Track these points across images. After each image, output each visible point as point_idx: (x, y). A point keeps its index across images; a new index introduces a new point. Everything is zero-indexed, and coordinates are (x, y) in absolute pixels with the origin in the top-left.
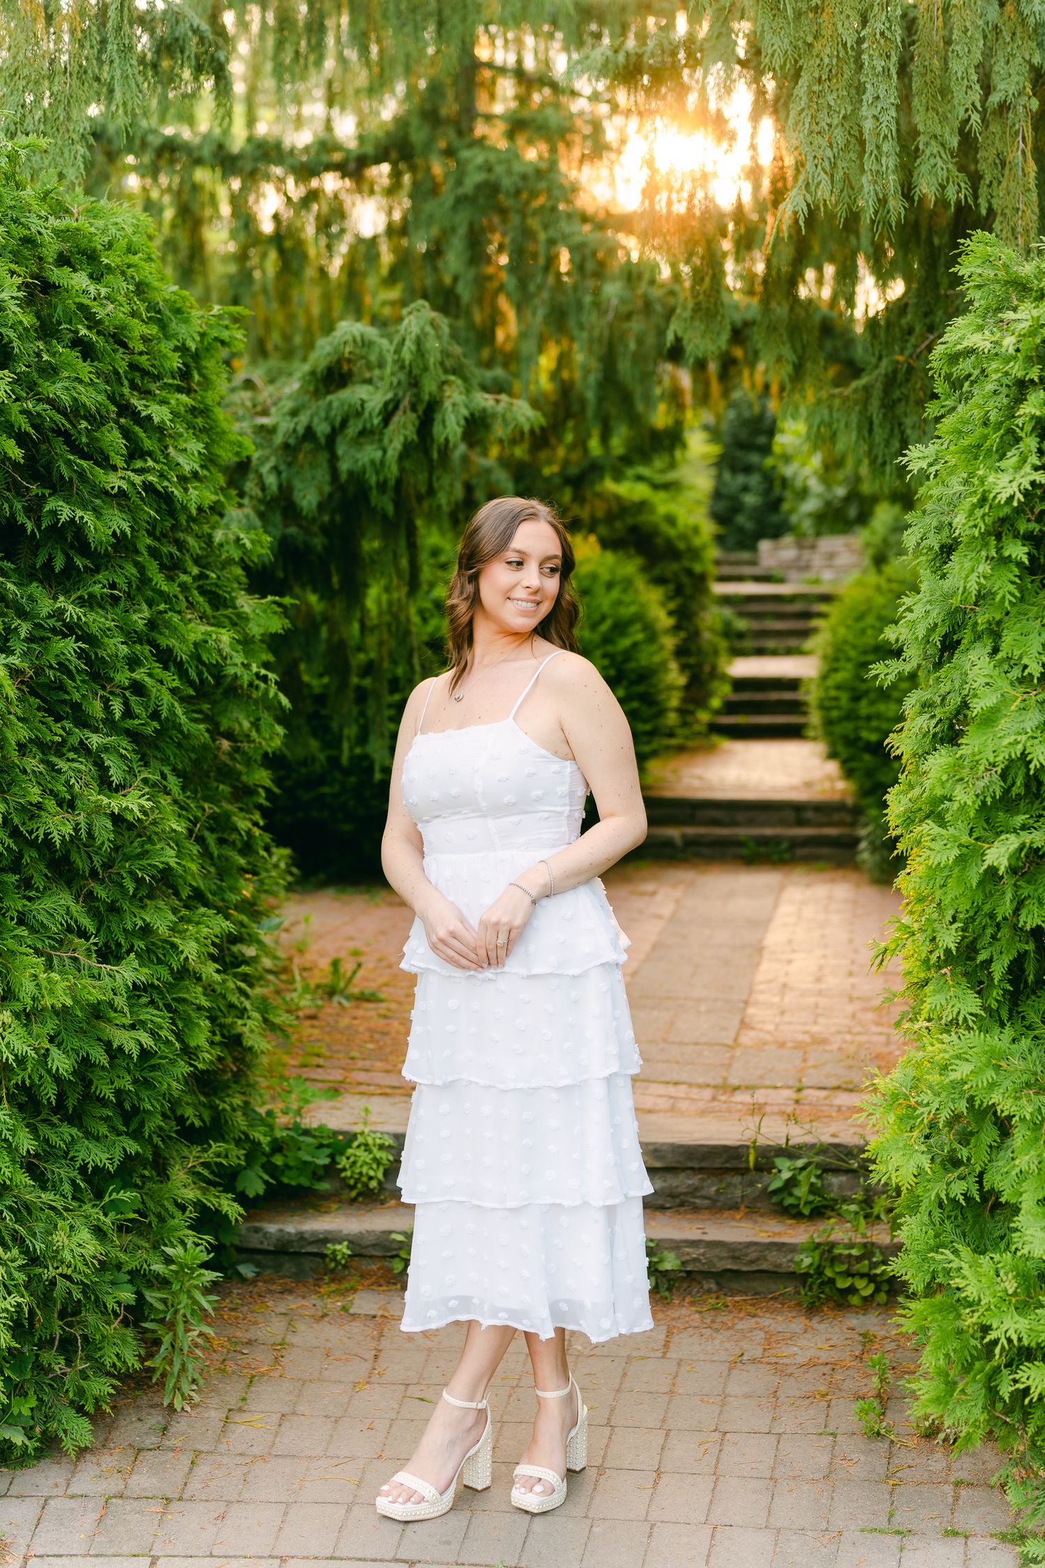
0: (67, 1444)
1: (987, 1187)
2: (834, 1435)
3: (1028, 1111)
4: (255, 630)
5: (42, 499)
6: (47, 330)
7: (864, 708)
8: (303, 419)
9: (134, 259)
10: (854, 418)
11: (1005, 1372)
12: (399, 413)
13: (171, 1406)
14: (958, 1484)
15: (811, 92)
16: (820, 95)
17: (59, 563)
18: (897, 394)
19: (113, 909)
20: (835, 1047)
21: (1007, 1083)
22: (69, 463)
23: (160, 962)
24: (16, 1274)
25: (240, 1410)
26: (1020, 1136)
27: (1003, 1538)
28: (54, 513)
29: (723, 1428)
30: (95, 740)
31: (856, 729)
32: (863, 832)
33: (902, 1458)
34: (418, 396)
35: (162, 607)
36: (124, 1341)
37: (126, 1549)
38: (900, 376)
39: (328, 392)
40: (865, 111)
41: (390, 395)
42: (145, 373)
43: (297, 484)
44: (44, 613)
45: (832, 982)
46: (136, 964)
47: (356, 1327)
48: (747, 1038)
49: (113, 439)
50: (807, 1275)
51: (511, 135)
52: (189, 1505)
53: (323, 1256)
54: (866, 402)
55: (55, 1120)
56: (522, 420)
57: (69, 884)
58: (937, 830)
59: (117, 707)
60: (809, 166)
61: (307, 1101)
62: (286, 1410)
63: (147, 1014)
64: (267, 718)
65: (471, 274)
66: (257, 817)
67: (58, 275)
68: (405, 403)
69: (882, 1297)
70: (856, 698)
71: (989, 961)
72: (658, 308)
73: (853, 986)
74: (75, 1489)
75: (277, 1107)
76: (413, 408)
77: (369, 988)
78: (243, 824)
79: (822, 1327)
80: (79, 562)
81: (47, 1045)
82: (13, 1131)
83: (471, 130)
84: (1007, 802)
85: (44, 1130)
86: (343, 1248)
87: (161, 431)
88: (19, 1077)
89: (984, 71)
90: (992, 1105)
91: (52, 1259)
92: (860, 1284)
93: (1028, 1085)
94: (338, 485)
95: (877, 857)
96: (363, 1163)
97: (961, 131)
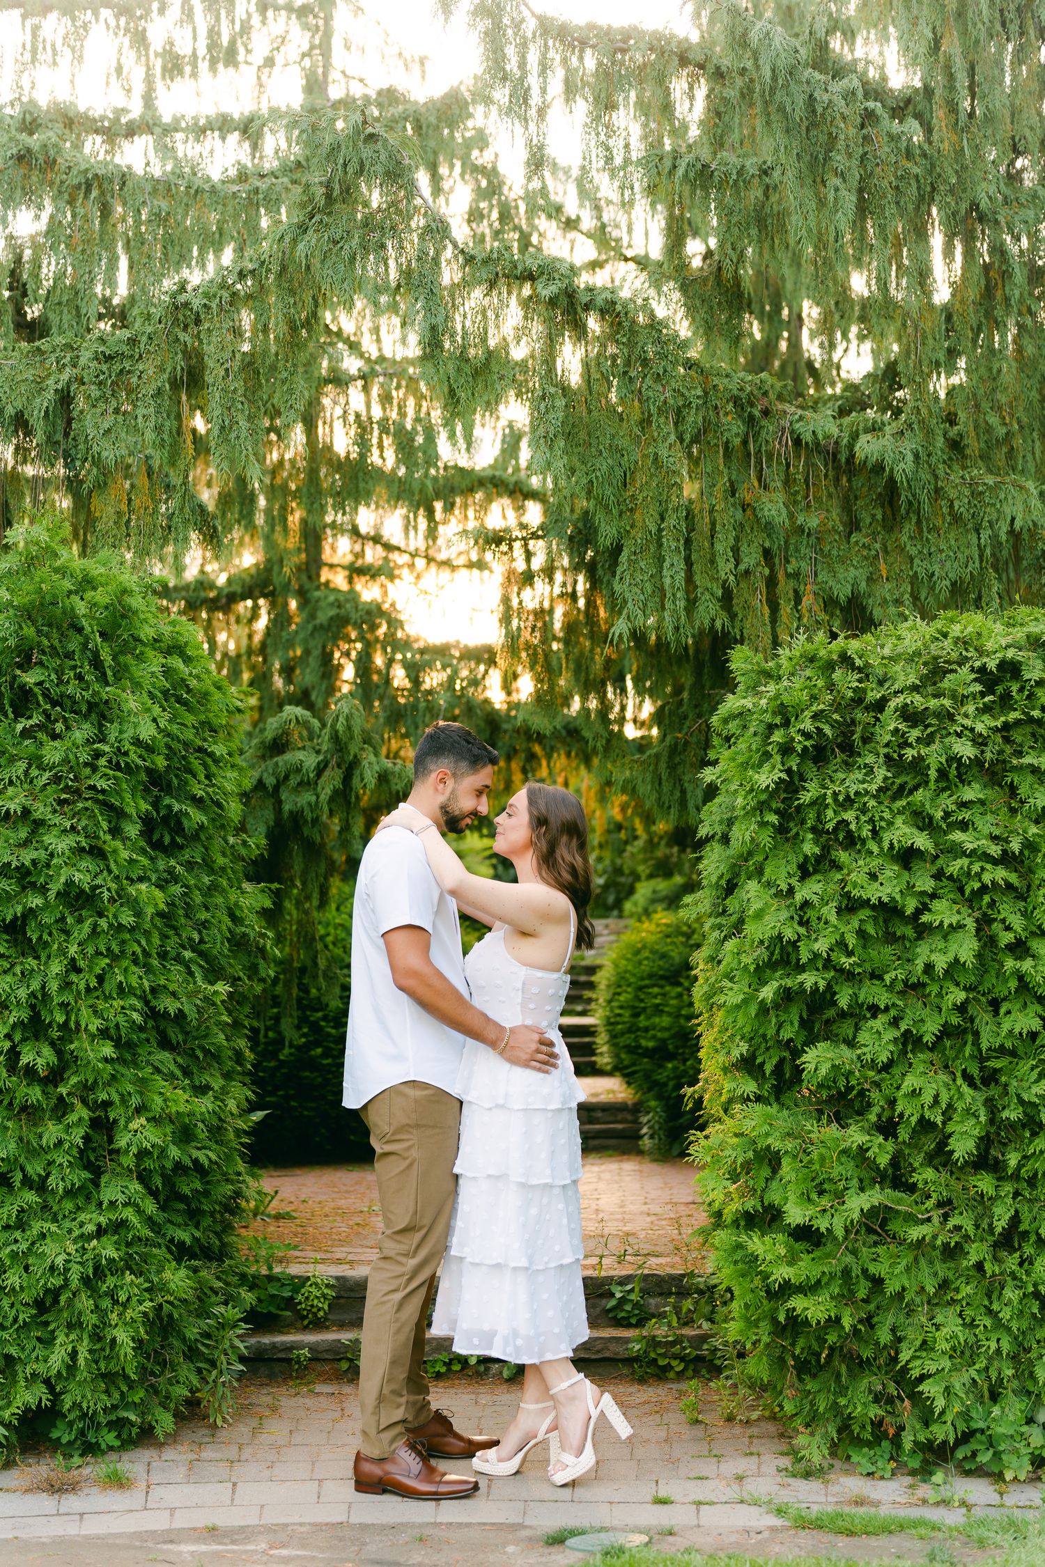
0: (158, 1431)
1: (765, 1202)
2: (667, 1424)
3: (789, 1147)
4: (256, 904)
5: (159, 799)
8: (256, 775)
10: (649, 777)
12: (329, 769)
13: (214, 1423)
14: (750, 1437)
15: (629, 560)
16: (636, 562)
17: (167, 840)
18: (677, 760)
20: (642, 1236)
21: (776, 1134)
24: (144, 1293)
25: (261, 1428)
26: (786, 1163)
28: (169, 807)
30: (188, 954)
31: (637, 1039)
32: (644, 1122)
33: (713, 1430)
34: (342, 757)
37: (213, 1480)
38: (680, 748)
39: (271, 757)
40: (665, 572)
41: (321, 757)
44: (162, 868)
45: (633, 1207)
47: (321, 1399)
50: (637, 1357)
51: (350, 580)
52: (246, 1463)
53: (290, 1360)
54: (657, 763)
58: (730, 985)
60: (630, 605)
62: (291, 1428)
68: (333, 762)
69: (690, 1373)
71: (763, 1064)
73: (649, 1209)
74: (166, 1458)
76: (339, 766)
77: (283, 1211)
79: (650, 1389)
82: (142, 1199)
83: (319, 576)
86: (305, 1351)
87: (216, 761)
88: (148, 1163)
89: (736, 550)
90: (769, 1146)
91: (161, 1290)
92: (674, 1363)
93: (788, 1134)
94: (278, 821)
95: (656, 1140)
96: (316, 1299)
97: (723, 586)
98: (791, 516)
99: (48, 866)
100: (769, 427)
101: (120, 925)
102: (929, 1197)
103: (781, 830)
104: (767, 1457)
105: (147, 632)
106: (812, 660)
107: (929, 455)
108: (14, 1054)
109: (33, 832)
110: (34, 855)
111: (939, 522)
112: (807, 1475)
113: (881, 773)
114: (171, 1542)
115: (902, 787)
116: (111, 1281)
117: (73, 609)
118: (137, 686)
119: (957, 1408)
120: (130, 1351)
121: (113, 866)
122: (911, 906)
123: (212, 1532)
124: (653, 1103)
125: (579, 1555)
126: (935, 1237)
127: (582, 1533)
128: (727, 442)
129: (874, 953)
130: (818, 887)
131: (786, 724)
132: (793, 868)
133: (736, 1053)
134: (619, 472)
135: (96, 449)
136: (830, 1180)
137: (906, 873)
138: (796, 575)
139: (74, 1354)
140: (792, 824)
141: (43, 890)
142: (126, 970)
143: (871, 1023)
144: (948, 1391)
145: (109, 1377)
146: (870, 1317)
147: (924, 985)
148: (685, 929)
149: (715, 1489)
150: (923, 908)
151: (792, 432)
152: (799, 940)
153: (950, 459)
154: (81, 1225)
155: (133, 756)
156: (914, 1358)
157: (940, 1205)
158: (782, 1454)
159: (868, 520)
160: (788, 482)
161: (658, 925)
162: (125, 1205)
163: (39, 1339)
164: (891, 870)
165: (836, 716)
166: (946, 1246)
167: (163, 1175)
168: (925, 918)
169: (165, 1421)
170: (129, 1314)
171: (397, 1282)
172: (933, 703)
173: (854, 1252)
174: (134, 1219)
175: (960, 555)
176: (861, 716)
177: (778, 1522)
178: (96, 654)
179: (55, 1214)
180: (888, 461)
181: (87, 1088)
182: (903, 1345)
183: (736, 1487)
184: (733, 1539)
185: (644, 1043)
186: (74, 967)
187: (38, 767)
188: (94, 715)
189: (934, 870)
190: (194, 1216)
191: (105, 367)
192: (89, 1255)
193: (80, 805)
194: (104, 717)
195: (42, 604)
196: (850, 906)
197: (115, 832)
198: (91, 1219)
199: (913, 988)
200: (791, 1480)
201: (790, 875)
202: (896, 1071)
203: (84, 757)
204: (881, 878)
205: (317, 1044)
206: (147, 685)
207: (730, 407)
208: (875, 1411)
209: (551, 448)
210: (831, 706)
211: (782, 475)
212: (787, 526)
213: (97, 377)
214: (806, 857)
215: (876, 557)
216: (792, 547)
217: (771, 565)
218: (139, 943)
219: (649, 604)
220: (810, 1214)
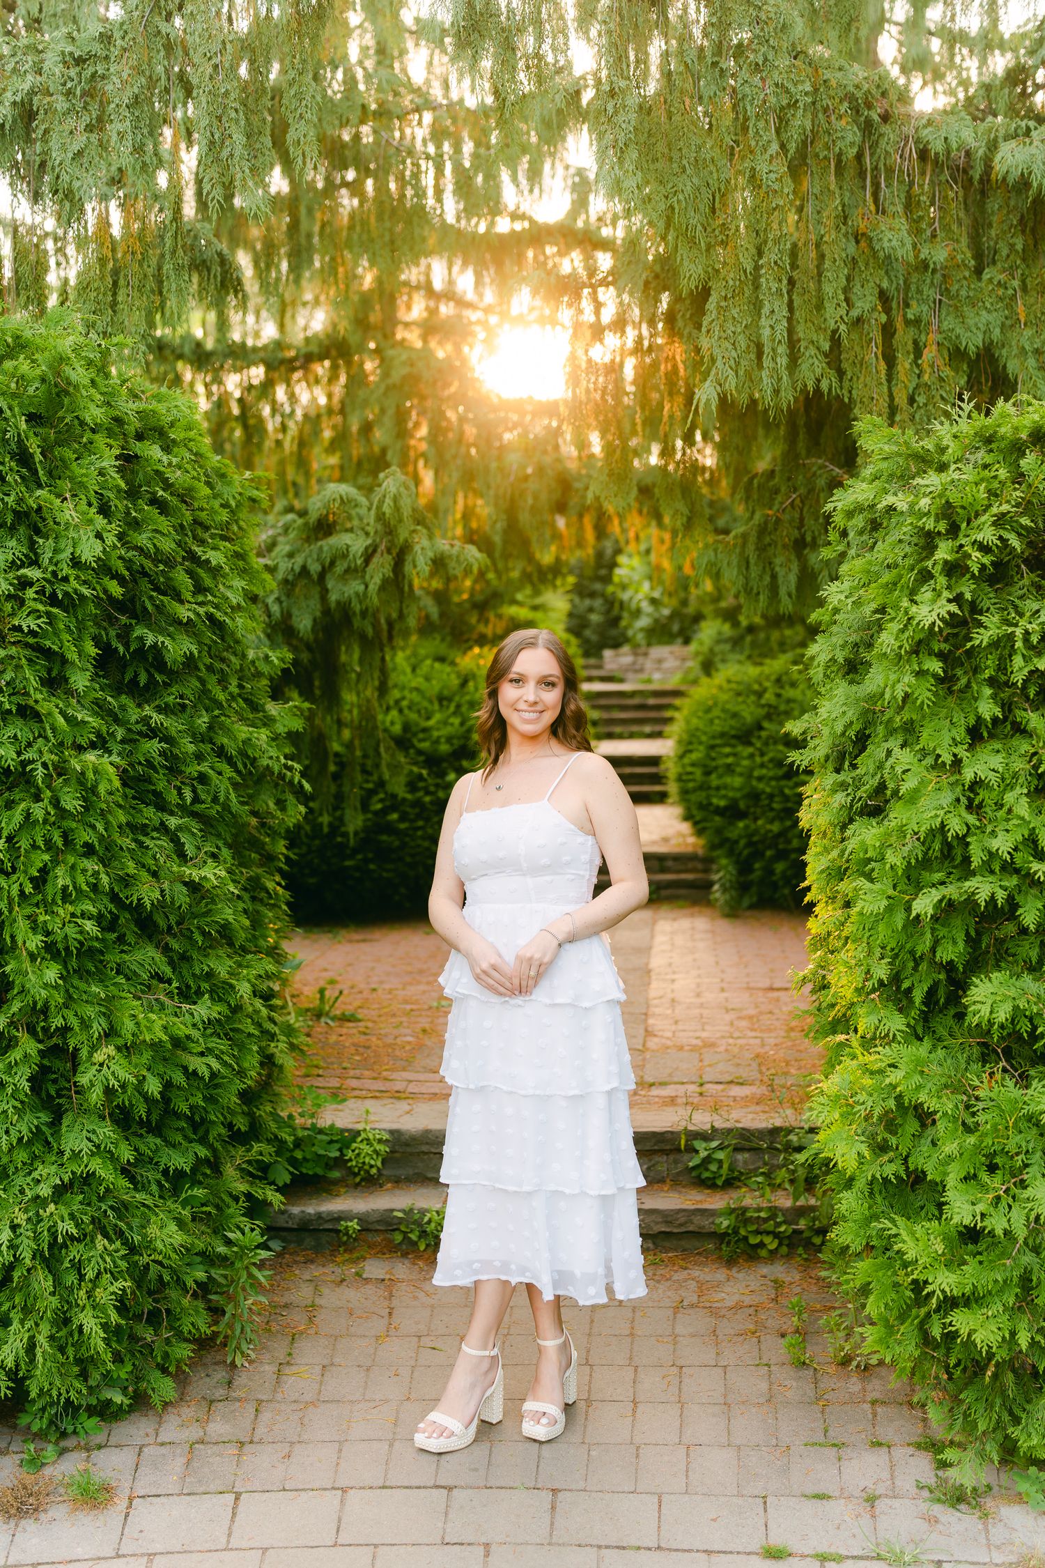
0: (155, 1399)
1: (912, 1168)
2: (768, 1365)
3: (948, 1105)
4: (281, 729)
5: (128, 629)
6: (132, 493)
7: (714, 780)
8: (299, 560)
9: (192, 434)
10: (735, 559)
11: (935, 1317)
12: (378, 555)
13: (233, 1362)
14: (874, 1403)
15: (719, 307)
16: (726, 309)
17: (143, 679)
18: (767, 540)
19: (185, 958)
20: (722, 1049)
21: (929, 1085)
22: (151, 598)
23: (220, 1000)
24: (119, 1262)
25: (288, 1363)
26: (942, 1127)
27: (918, 1446)
28: (141, 639)
29: (680, 1362)
30: (173, 822)
31: (708, 797)
32: (715, 877)
33: (826, 1383)
34: (392, 541)
35: (216, 712)
36: (197, 1312)
37: (212, 1488)
38: (770, 526)
39: (317, 539)
40: (763, 321)
41: (369, 542)
42: (201, 524)
43: (295, 612)
44: (133, 718)
45: (710, 997)
46: (209, 1003)
47: (369, 1289)
48: (653, 1043)
49: (181, 578)
50: (726, 1234)
51: (425, 338)
52: (259, 1447)
53: (338, 1231)
54: (744, 544)
55: (143, 1131)
56: (471, 560)
57: (150, 938)
59: (188, 795)
60: (719, 363)
61: (319, 1106)
62: (326, 1362)
63: (214, 1043)
64: (291, 799)
65: (399, 445)
66: (278, 878)
67: (139, 448)
68: (383, 547)
70: (708, 773)
71: (909, 990)
72: (550, 472)
73: (727, 1000)
74: (163, 1437)
75: (295, 1110)
76: (389, 551)
77: (349, 1010)
78: (270, 885)
79: (740, 1276)
80: (159, 678)
81: (144, 1072)
82: (116, 1144)
83: (394, 334)
84: (925, 863)
85: (136, 1141)
86: (354, 1225)
87: (216, 572)
88: (120, 1100)
89: (848, 292)
90: (918, 1104)
91: (146, 1248)
92: (767, 1240)
93: (946, 1086)
94: (326, 612)
95: (727, 896)
96: (366, 1155)
97: (832, 339)
98: (916, 248)
100: (890, 135)
101: (61, 811)
103: (946, 679)
104: (900, 1453)
105: (95, 413)
106: (989, 441)
112: (958, 1498)
116: (75, 1252)
118: (79, 487)
120: (101, 1344)
121: (48, 733)
124: (724, 861)
128: (840, 154)
130: (997, 761)
131: (954, 531)
132: (960, 733)
134: (706, 195)
135: (65, 177)
136: (1006, 1154)
138: (917, 322)
139: (31, 1347)
140: (959, 672)
142: (73, 867)
145: (81, 1365)
148: (756, 687)
149: (841, 1524)
151: (918, 141)
152: (968, 834)
154: (36, 1182)
155: (74, 584)
159: (1005, 252)
160: (910, 204)
161: (729, 681)
162: (92, 1155)
165: (1025, 521)
169: (163, 1387)
170: (99, 1294)
173: (1035, 1249)
174: (105, 1171)
178: (21, 446)
179: (5, 1168)
180: (1036, 174)
181: (36, 1013)
183: (866, 1520)
185: (715, 801)
188: (21, 529)
190: (198, 1127)
191: (73, 72)
192: (43, 1227)
193: (3, 652)
194: (38, 532)
197: (55, 682)
198: (49, 1175)
200: (937, 1509)
201: (955, 743)
203: (4, 588)
206: (93, 486)
207: (844, 108)
209: (621, 161)
210: (1018, 505)
211: (903, 196)
212: (911, 259)
213: (64, 84)
214: (979, 719)
215: (1013, 297)
216: (913, 287)
217: (887, 310)
218: (93, 827)
219: (743, 363)
220: (980, 1208)
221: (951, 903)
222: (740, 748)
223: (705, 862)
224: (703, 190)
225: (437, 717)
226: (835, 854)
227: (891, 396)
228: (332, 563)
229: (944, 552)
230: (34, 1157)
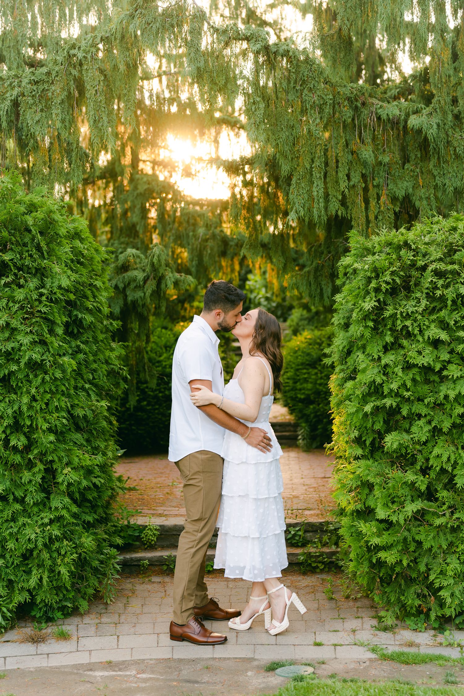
0: (81, 610)
1: (367, 505)
2: (318, 600)
3: (378, 481)
4: (118, 353)
5: (70, 311)
7: (298, 386)
8: (114, 282)
10: (305, 282)
11: (374, 555)
12: (149, 280)
13: (106, 602)
14: (357, 608)
15: (296, 182)
16: (300, 183)
17: (75, 331)
18: (318, 274)
20: (301, 498)
21: (372, 474)
22: (79, 300)
24: (72, 549)
25: (128, 603)
26: (376, 488)
28: (76, 316)
30: (87, 386)
31: (296, 394)
32: (300, 433)
33: (340, 603)
34: (156, 274)
37: (108, 634)
38: (320, 268)
39: (122, 273)
40: (314, 189)
41: (145, 274)
44: (74, 345)
45: (296, 481)
46: (101, 455)
47: (155, 585)
50: (302, 563)
51: (153, 168)
52: (123, 624)
53: (139, 565)
54: (308, 276)
56: (190, 282)
58: (350, 403)
60: (297, 205)
61: (129, 515)
62: (142, 603)
68: (152, 277)
69: (327, 569)
70: (295, 383)
71: (365, 440)
72: (218, 237)
73: (304, 482)
74: (85, 622)
75: (120, 517)
76: (154, 278)
77: (132, 486)
79: (308, 578)
80: (81, 330)
81: (82, 478)
82: (70, 506)
83: (138, 166)
84: (369, 394)
86: (146, 562)
87: (97, 289)
88: (72, 488)
89: (348, 176)
90: (368, 481)
91: (81, 546)
92: (319, 565)
93: (377, 474)
94: (126, 304)
95: (305, 442)
96: (150, 536)
97: (342, 194)
98: (376, 157)
99: (19, 350)
100: (365, 112)
101: (55, 378)
102: (444, 504)
103: (375, 329)
104: (366, 619)
105: (63, 231)
106: (390, 244)
107: (444, 125)
108: (7, 441)
109: (12, 334)
110: (13, 345)
111: (448, 158)
112: (385, 629)
113: (424, 302)
114: (91, 670)
115: (434, 308)
116: (57, 544)
117: (26, 221)
118: (59, 259)
119: (457, 602)
120: (67, 577)
121: (51, 349)
122: (438, 367)
123: (109, 665)
124: (303, 425)
125: (282, 679)
126: (447, 523)
127: (283, 666)
128: (345, 120)
129: (419, 389)
130: (392, 357)
131: (377, 277)
132: (380, 347)
133: (352, 436)
134: (291, 138)
135: (32, 130)
136: (398, 497)
137: (436, 351)
138: (378, 186)
139: (41, 579)
140: (380, 326)
141: (18, 362)
142: (59, 399)
143: (417, 422)
144: (452, 595)
145: (58, 589)
146: (416, 559)
147: (444, 404)
149: (343, 637)
150: (444, 368)
151: (377, 114)
152: (383, 383)
153: (454, 125)
154: (42, 518)
155: (58, 295)
156: (436, 578)
157: (449, 507)
158: (373, 617)
159: (413, 157)
160: (374, 139)
161: (306, 338)
162: (62, 509)
163: (24, 571)
164: (428, 350)
165: (402, 273)
166: (452, 527)
167: (79, 492)
168: (445, 373)
169: (84, 605)
170: (66, 560)
171: (193, 543)
172: (450, 267)
173: (409, 530)
174: (67, 515)
175: (458, 175)
176: (414, 273)
177: (373, 656)
178: (39, 244)
179: (29, 514)
180: (424, 128)
181: (42, 454)
182: (431, 572)
183: (352, 636)
184: (352, 666)
185: (299, 396)
186: (34, 399)
187: (13, 302)
188: (38, 275)
189: (449, 350)
190: (94, 507)
191: (35, 88)
192: (46, 533)
193: (34, 320)
194: (43, 275)
195: (10, 219)
196: (408, 366)
197: (51, 332)
198: (47, 516)
199: (438, 406)
200: (377, 632)
201: (379, 351)
202: (429, 445)
203: (35, 297)
204: (423, 353)
205: (144, 399)
206: (64, 258)
207: (346, 103)
208: (417, 602)
209: (258, 129)
210: (399, 268)
211: (371, 136)
212: (374, 162)
213: (31, 92)
214: (387, 343)
215: (417, 176)
216: (376, 172)
217: (365, 182)
218: (65, 385)
219: (306, 205)
220: (388, 513)
221: (377, 407)
222: (310, 370)
223: (295, 426)
224: (290, 136)
225: (165, 355)
226: (340, 396)
227: (367, 217)
228: (129, 284)
229: (373, 284)
230: (40, 510)
